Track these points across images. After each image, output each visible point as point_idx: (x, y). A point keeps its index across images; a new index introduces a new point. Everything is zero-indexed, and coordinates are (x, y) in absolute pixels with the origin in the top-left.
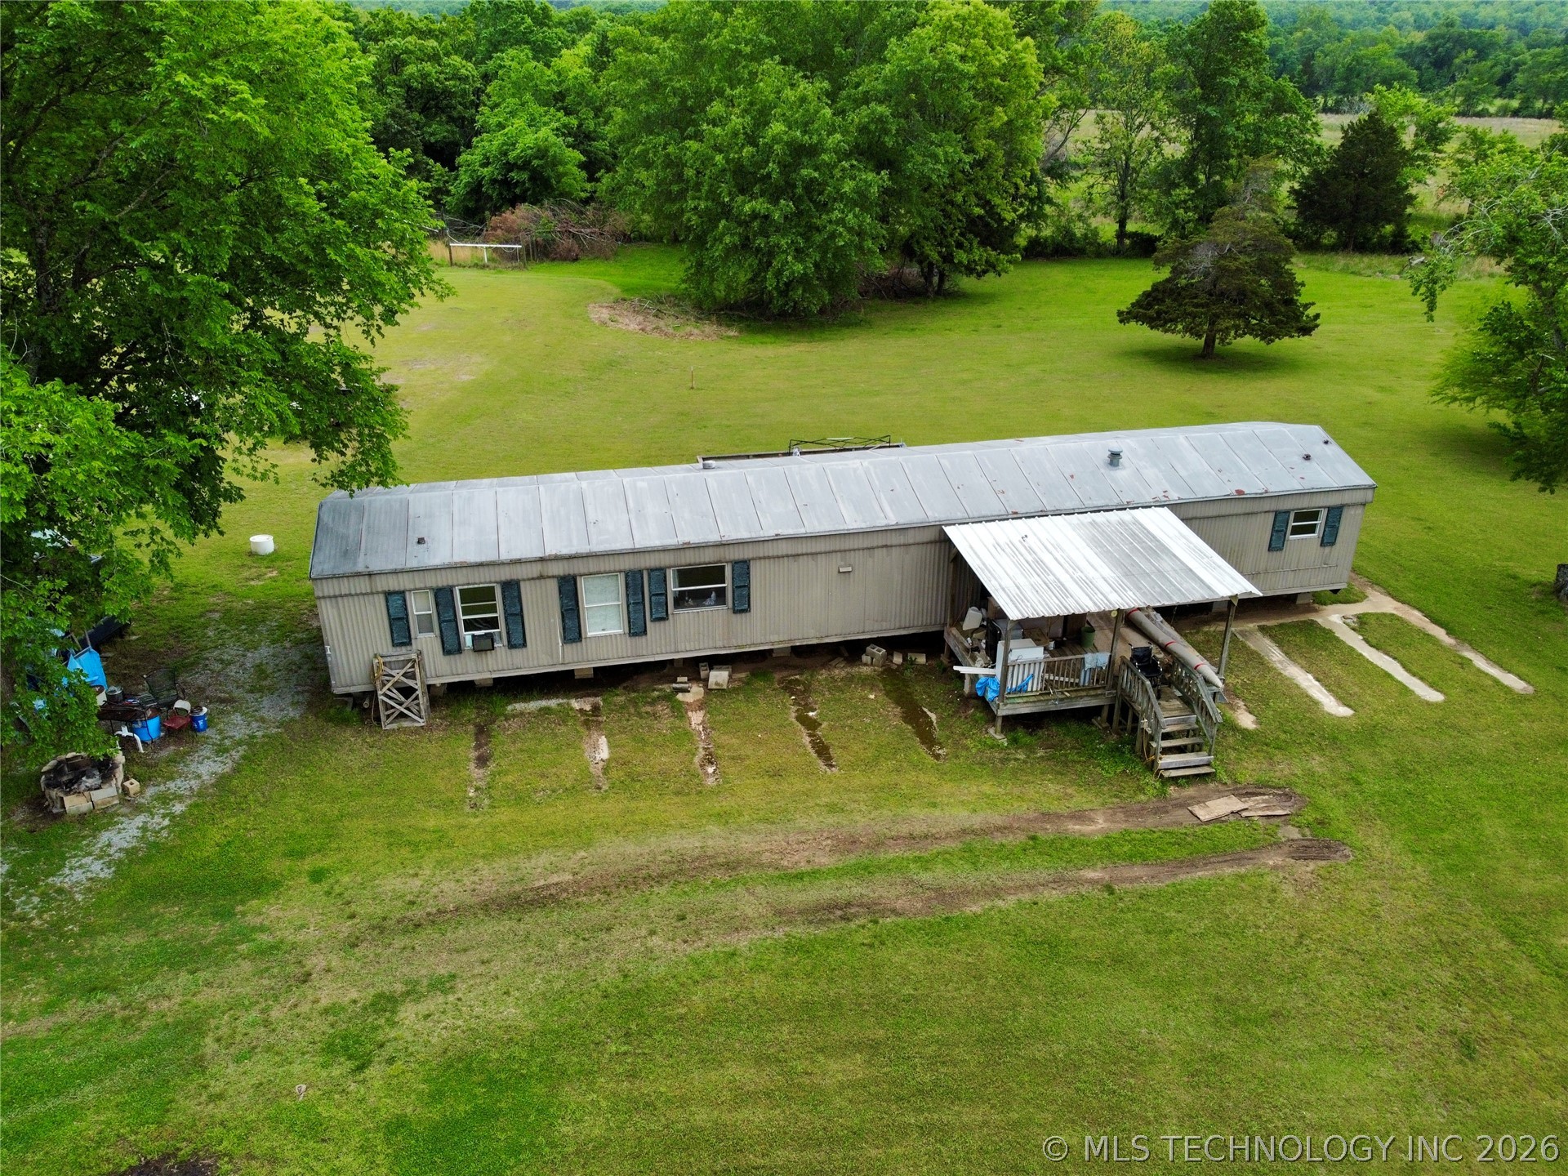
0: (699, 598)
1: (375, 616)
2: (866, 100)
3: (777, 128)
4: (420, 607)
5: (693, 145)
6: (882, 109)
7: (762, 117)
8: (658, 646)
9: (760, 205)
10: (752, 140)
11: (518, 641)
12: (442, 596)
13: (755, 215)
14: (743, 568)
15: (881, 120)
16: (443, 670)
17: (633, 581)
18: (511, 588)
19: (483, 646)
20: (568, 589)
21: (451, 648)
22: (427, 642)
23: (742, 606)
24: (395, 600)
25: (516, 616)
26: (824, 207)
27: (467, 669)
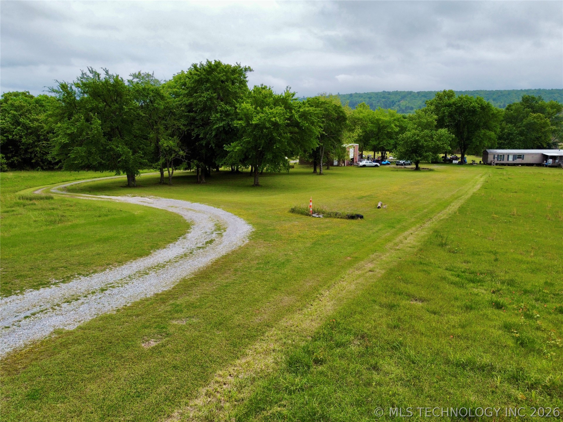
0: (519, 158)
1: (492, 156)
2: (521, 127)
3: (506, 130)
4: (496, 156)
6: (524, 128)
8: (514, 162)
10: (501, 132)
11: (503, 160)
12: (498, 155)
13: (502, 143)
14: (523, 155)
16: (496, 162)
17: (514, 155)
18: (504, 155)
19: (500, 160)
20: (508, 156)
21: (498, 160)
22: (496, 159)
23: (523, 159)
24: (494, 155)
25: (503, 158)
27: (499, 162)
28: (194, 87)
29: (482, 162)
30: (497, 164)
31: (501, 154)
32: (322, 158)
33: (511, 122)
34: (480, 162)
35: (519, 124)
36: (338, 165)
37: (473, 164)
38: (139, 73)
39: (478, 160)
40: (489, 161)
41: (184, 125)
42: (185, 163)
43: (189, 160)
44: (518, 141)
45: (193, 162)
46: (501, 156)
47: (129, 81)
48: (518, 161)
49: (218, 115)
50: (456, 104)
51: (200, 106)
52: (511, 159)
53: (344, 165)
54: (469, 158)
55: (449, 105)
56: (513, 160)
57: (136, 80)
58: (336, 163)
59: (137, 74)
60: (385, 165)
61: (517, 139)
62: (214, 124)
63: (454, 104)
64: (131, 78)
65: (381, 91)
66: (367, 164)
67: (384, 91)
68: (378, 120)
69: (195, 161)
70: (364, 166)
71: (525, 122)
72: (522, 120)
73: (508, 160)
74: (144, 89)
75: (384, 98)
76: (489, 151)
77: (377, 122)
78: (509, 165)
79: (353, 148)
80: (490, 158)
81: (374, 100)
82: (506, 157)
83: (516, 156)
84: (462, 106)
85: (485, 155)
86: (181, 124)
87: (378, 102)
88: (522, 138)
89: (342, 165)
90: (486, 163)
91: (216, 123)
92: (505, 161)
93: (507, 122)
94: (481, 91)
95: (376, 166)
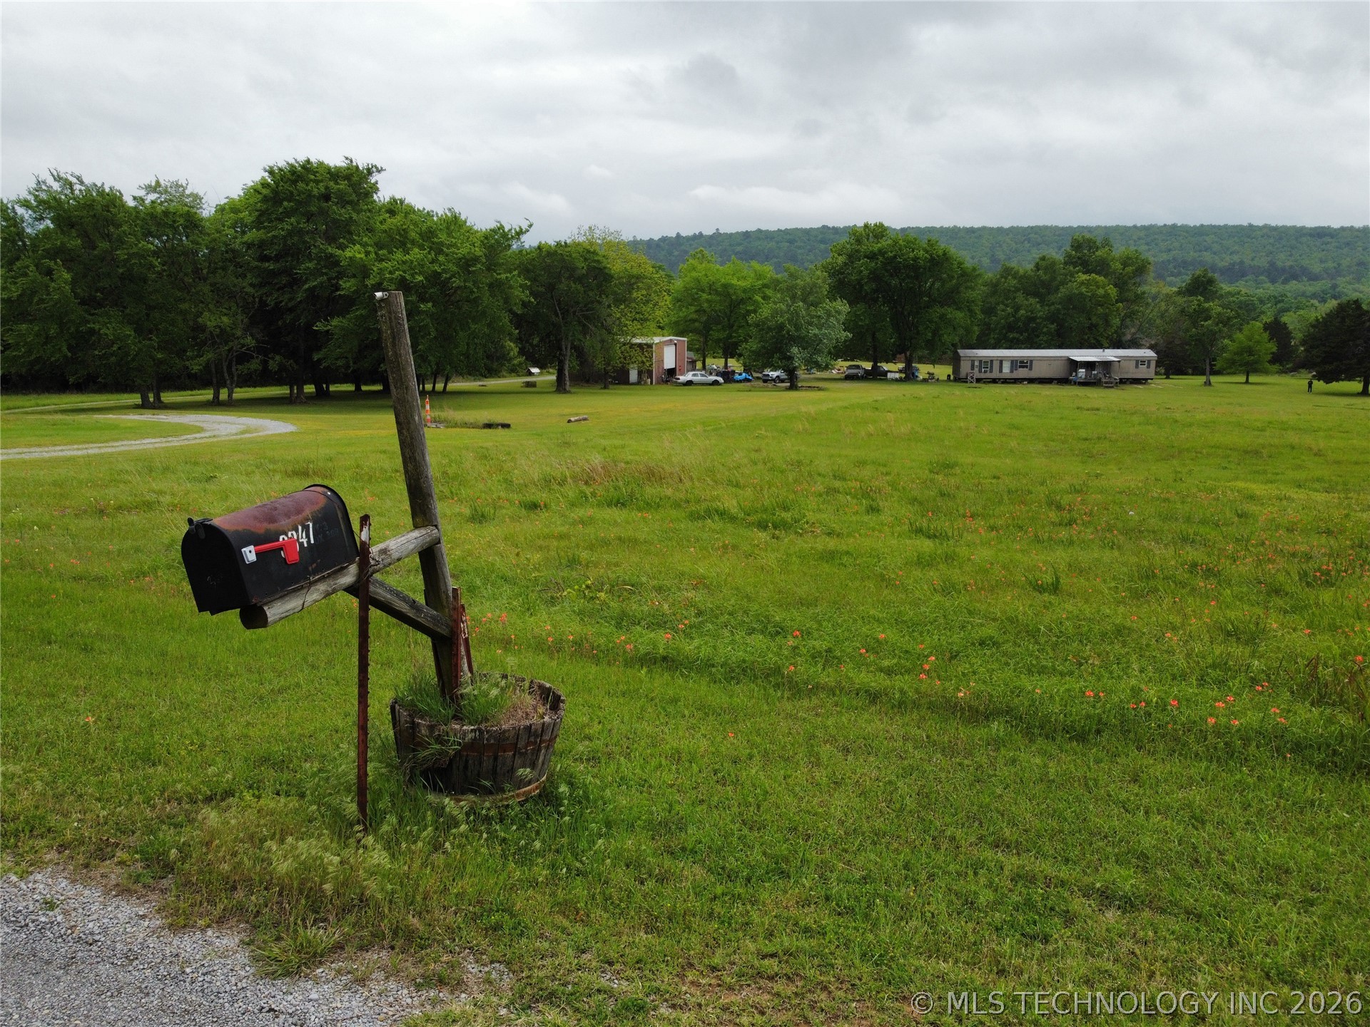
0: (1023, 367)
1: (969, 364)
2: (1053, 304)
3: (1022, 312)
4: (977, 363)
5: (994, 318)
6: (1060, 307)
7: (1017, 309)
8: (1015, 376)
9: (1016, 335)
10: (1014, 316)
11: (991, 371)
12: (980, 361)
13: (1014, 338)
14: (1031, 361)
15: (1058, 310)
16: (977, 375)
17: (1012, 362)
18: (992, 361)
19: (985, 372)
20: (1001, 362)
21: (980, 371)
22: (976, 370)
23: (1031, 369)
24: (973, 362)
25: (992, 367)
26: (1038, 336)
27: (983, 376)
28: (267, 210)
29: (952, 378)
30: (978, 380)
31: (988, 360)
32: (568, 358)
33: (1035, 294)
34: (949, 376)
35: (1052, 298)
36: (638, 383)
37: (930, 379)
38: (158, 182)
39: (943, 371)
40: (963, 375)
41: (251, 285)
42: (258, 361)
43: (266, 355)
44: (1045, 334)
45: (273, 358)
46: (987, 364)
47: (135, 198)
48: (1022, 373)
49: (311, 265)
50: (886, 253)
51: (276, 247)
52: (1006, 368)
53: (652, 383)
54: (923, 370)
55: (872, 256)
56: (1012, 371)
57: (153, 196)
58: (633, 376)
59: (153, 184)
60: (740, 381)
61: (1045, 330)
62: (305, 282)
63: (882, 252)
64: (142, 193)
65: (817, 224)
66: (694, 379)
67: (824, 227)
68: (725, 286)
69: (278, 358)
70: (689, 383)
71: (1063, 291)
72: (1057, 289)
73: (1001, 371)
74: (166, 213)
75: (823, 241)
76: (962, 352)
77: (725, 292)
78: (1006, 381)
79: (673, 347)
80: (965, 368)
81: (799, 248)
82: (996, 365)
83: (1018, 364)
84: (895, 257)
85: (956, 361)
86: (246, 285)
87: (810, 251)
88: (1053, 327)
89: (646, 383)
90: (957, 379)
91: (307, 279)
92: (995, 374)
93: (1028, 293)
94: (1046, 228)
95: (716, 383)
